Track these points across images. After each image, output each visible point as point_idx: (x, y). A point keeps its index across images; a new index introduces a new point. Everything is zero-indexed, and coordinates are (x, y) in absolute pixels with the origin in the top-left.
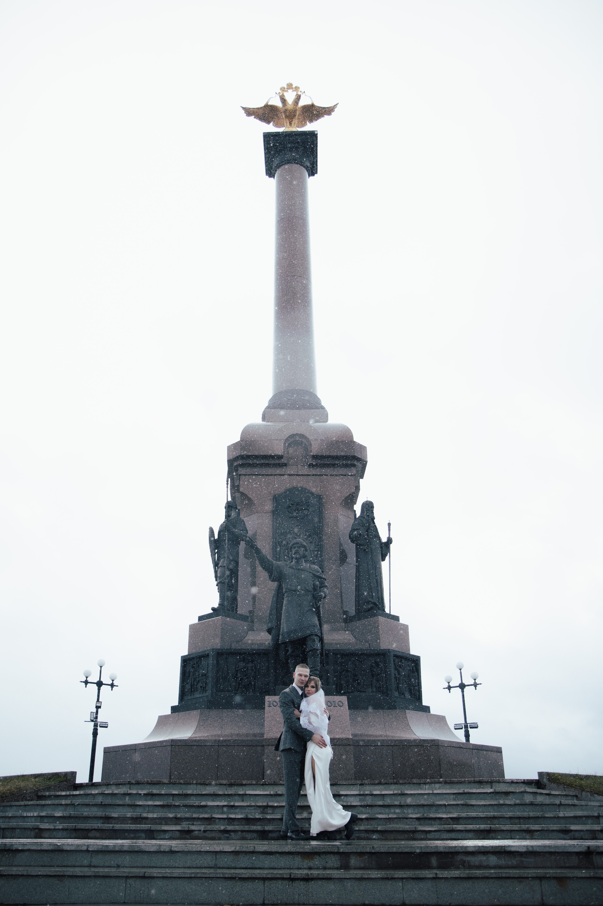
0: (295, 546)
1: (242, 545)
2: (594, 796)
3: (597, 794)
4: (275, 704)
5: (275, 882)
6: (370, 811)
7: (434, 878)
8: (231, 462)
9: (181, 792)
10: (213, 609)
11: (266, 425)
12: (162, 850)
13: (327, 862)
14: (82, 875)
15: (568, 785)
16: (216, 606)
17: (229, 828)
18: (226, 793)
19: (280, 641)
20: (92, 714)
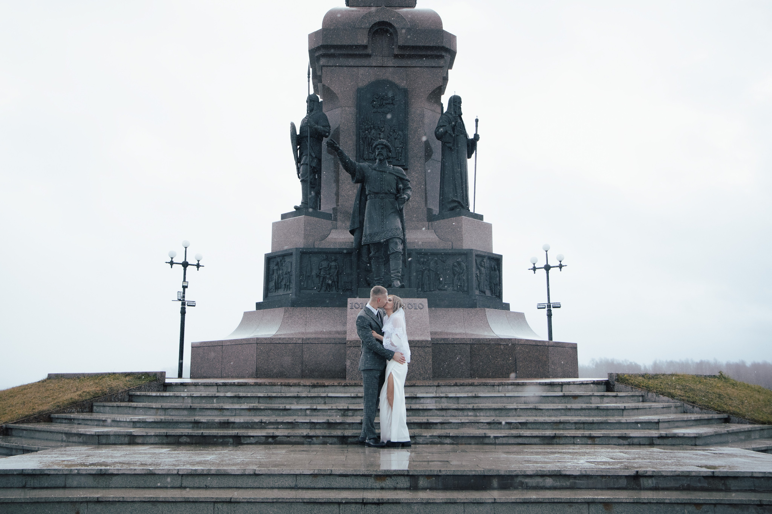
0: (378, 147)
1: (325, 141)
2: (659, 397)
3: (662, 394)
4: (357, 306)
5: (349, 505)
6: (444, 414)
7: (493, 503)
8: (312, 52)
9: (266, 395)
10: (296, 208)
11: (350, 11)
12: (247, 473)
13: (397, 483)
14: (174, 500)
15: (635, 386)
16: (299, 204)
17: (312, 433)
18: (309, 396)
19: (362, 242)
20: (179, 293)
